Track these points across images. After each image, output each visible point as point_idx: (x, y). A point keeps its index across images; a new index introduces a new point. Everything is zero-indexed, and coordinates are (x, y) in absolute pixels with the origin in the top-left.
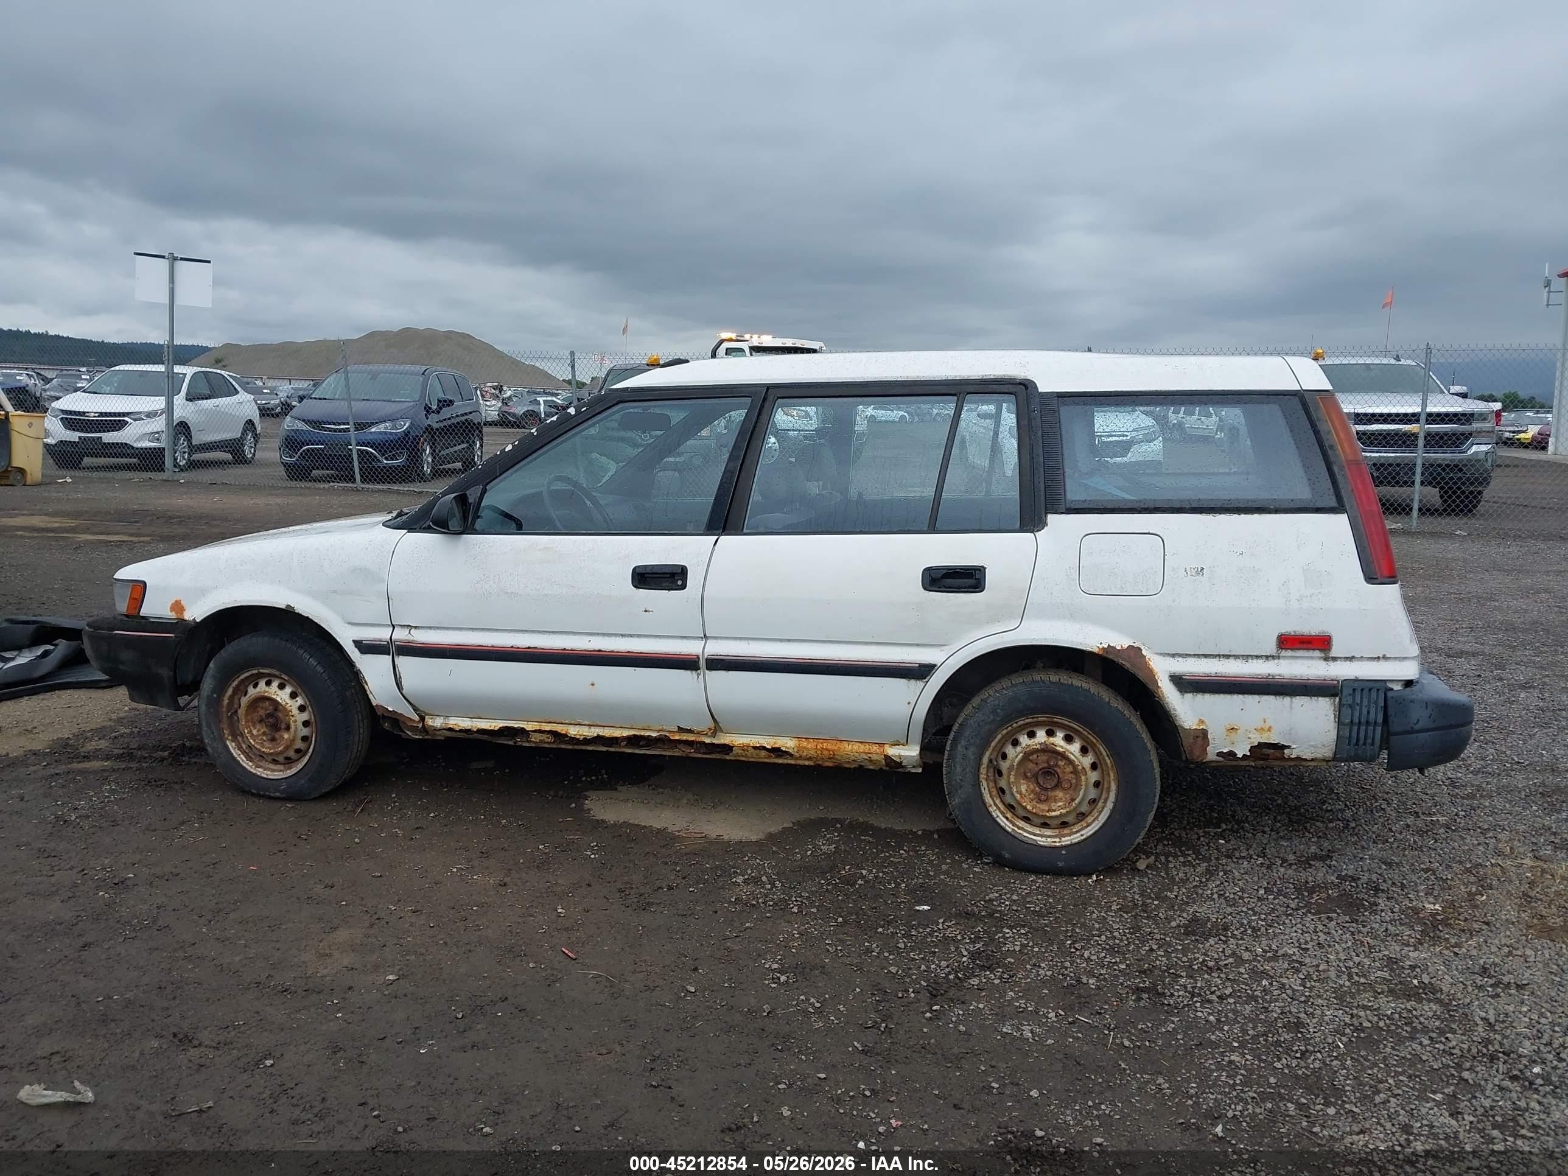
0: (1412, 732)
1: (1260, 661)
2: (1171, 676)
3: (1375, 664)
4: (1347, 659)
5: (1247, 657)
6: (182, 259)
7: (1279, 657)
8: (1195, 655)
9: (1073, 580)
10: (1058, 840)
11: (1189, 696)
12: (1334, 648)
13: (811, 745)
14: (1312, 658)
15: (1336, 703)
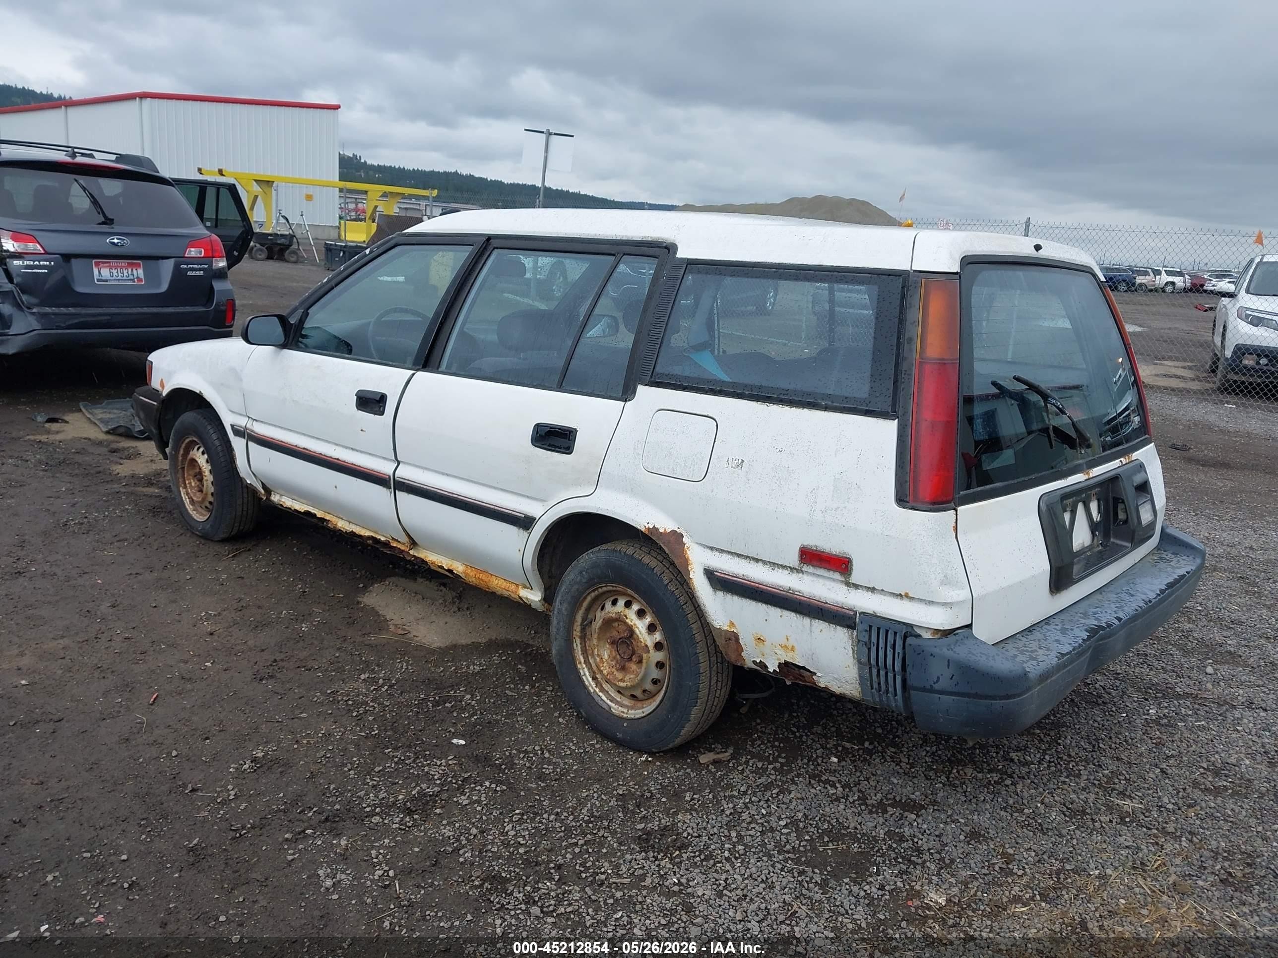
0: (931, 690)
1: (786, 572)
2: (705, 570)
3: (897, 601)
4: (869, 589)
5: (774, 565)
6: (555, 134)
7: (802, 572)
8: (729, 553)
9: (638, 454)
10: (626, 711)
11: (720, 594)
12: (854, 573)
13: (472, 573)
14: (834, 580)
15: (854, 636)
